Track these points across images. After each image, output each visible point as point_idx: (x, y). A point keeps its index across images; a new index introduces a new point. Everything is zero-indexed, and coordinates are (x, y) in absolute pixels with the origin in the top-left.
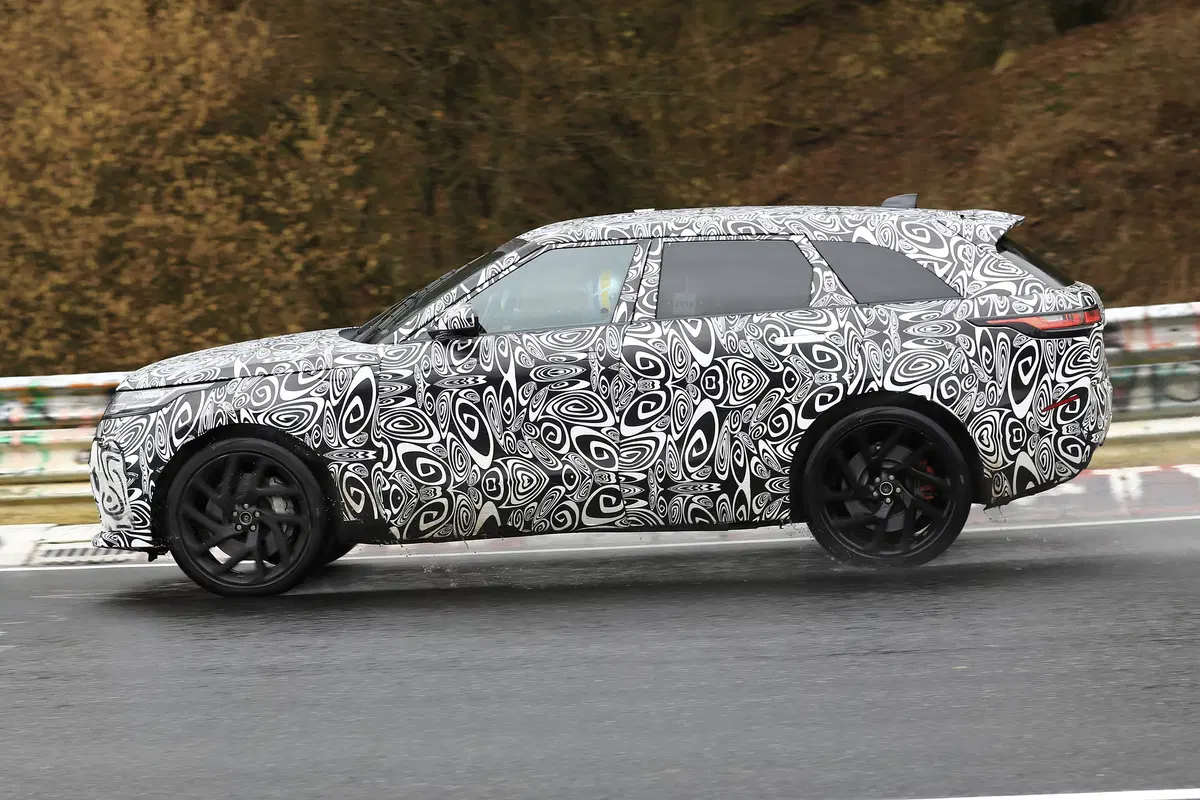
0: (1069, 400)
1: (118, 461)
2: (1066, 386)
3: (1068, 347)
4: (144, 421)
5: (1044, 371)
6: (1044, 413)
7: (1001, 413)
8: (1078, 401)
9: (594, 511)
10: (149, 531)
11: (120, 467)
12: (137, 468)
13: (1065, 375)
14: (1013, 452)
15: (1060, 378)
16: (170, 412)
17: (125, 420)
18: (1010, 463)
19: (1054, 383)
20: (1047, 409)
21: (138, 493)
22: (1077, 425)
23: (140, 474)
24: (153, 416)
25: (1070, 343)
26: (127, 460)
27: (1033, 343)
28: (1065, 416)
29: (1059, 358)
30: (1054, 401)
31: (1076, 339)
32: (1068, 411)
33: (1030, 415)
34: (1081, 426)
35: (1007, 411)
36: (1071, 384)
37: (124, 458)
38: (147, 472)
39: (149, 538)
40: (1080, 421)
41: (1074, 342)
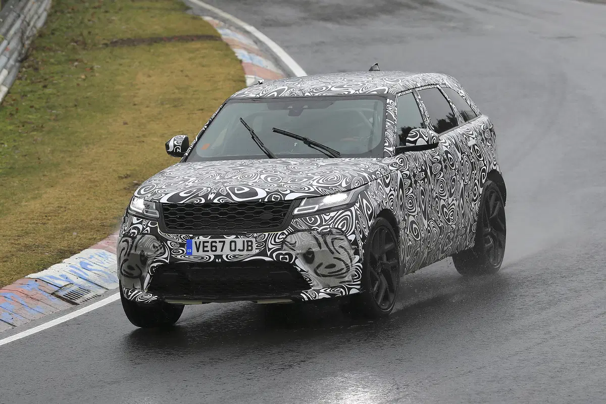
1: (342, 239)
4: (348, 213)
9: (443, 252)
10: (359, 282)
11: (345, 244)
12: (355, 243)
16: (360, 205)
17: (332, 214)
21: (357, 258)
23: (358, 245)
24: (352, 209)
26: (349, 238)
37: (347, 237)
38: (361, 244)
39: (358, 287)
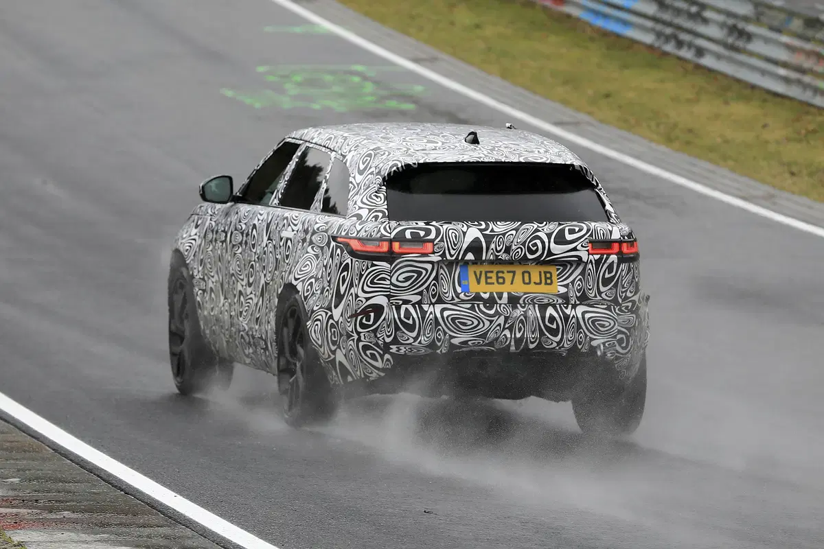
0: (365, 313)
2: (364, 300)
3: (368, 268)
5: (352, 286)
6: (349, 320)
7: (327, 313)
8: (372, 314)
13: (364, 291)
14: (333, 348)
15: (360, 294)
18: (333, 356)
19: (357, 296)
20: (351, 317)
22: (373, 335)
25: (370, 265)
27: (349, 261)
28: (363, 326)
29: (361, 276)
30: (356, 311)
31: (374, 262)
32: (364, 321)
33: (341, 320)
34: (376, 336)
35: (330, 313)
36: (367, 299)
40: (375, 331)
41: (373, 265)
